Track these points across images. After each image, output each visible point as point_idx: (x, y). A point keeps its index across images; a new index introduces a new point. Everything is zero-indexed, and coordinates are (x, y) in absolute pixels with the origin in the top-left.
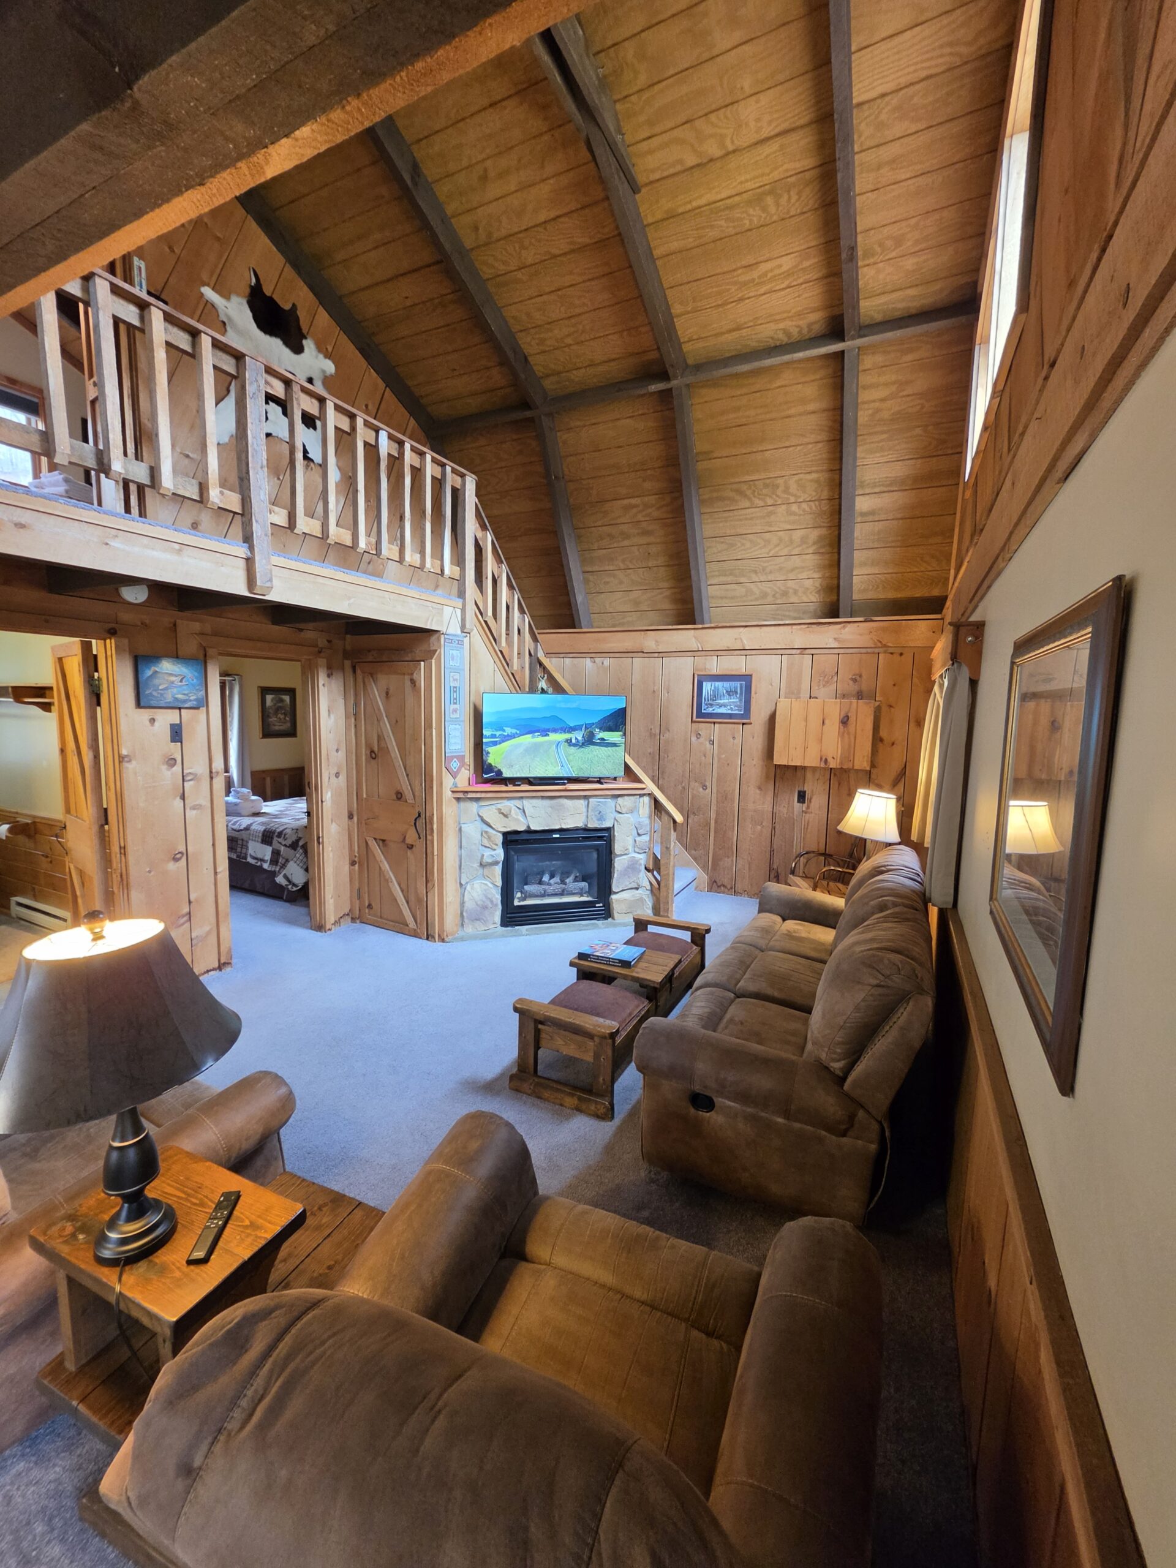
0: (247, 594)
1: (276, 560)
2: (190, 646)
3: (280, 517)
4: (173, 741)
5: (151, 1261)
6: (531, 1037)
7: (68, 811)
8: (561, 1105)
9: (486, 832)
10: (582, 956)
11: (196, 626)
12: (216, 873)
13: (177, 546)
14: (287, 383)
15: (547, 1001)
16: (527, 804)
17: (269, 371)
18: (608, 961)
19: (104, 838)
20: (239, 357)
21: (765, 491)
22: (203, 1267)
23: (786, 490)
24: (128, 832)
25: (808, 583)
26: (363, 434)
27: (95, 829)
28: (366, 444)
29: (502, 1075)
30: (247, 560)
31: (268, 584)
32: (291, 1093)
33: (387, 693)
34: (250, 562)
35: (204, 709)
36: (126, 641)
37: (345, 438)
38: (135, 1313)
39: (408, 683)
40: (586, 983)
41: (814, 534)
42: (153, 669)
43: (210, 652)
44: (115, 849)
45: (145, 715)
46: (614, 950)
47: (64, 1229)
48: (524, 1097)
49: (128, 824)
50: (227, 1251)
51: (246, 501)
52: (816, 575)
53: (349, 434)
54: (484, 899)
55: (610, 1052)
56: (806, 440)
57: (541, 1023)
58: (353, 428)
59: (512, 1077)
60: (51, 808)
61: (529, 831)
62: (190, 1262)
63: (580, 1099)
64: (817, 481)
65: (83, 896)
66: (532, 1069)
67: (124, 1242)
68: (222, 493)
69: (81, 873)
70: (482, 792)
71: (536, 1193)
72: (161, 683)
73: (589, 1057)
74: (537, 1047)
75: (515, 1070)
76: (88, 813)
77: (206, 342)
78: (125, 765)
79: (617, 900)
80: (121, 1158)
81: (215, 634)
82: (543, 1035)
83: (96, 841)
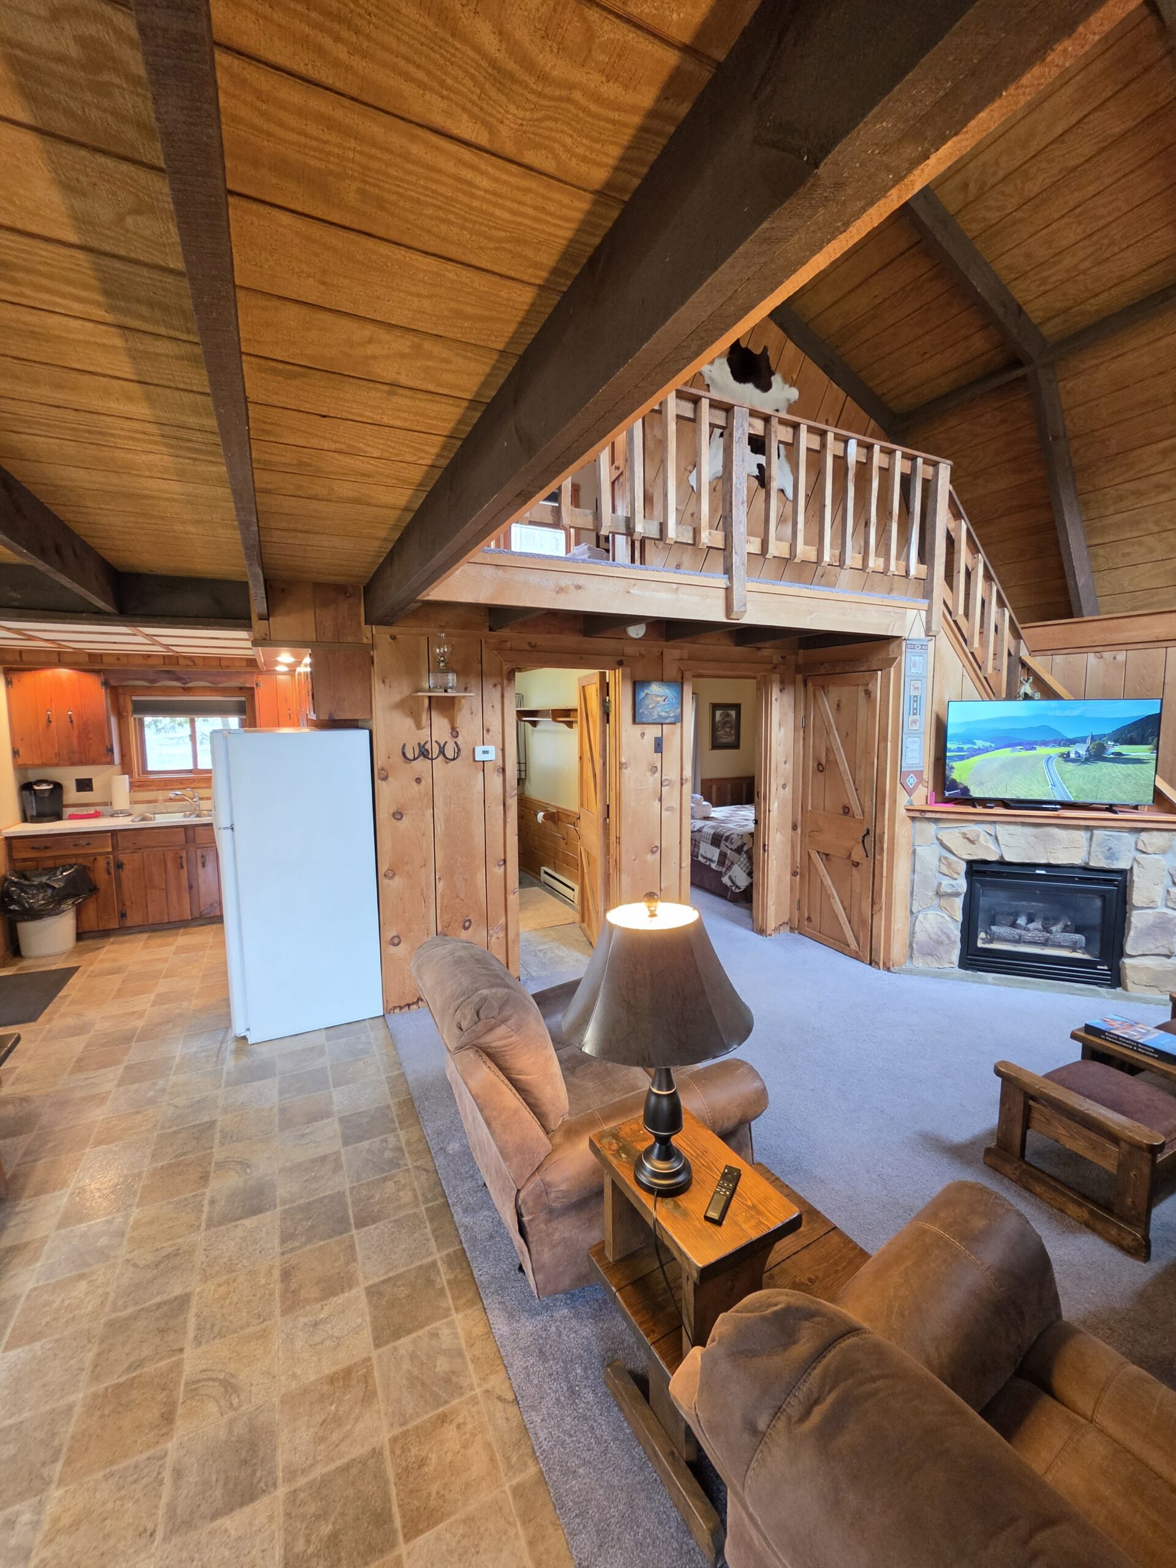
0: (725, 620)
1: (751, 586)
2: (671, 670)
3: (755, 547)
4: (656, 752)
5: (676, 1202)
6: (1018, 1110)
7: (582, 805)
8: (1062, 1211)
9: (946, 858)
10: (1089, 1029)
11: (677, 653)
12: (681, 867)
13: (675, 586)
14: (767, 419)
15: (1041, 1074)
16: (1001, 830)
17: (753, 413)
18: (1135, 1046)
19: (606, 828)
20: (728, 409)
22: (717, 1227)
24: (623, 825)
26: (833, 447)
27: (601, 820)
28: (835, 457)
29: (973, 1144)
30: (726, 589)
31: (743, 609)
32: (765, 1089)
33: (838, 706)
34: (728, 591)
35: (679, 724)
36: (628, 670)
37: (816, 456)
38: (667, 1242)
39: (862, 694)
40: (1097, 1067)
42: (646, 691)
43: (687, 674)
44: (613, 839)
45: (638, 729)
46: (1144, 1034)
47: (610, 1144)
48: (1006, 1180)
49: (623, 819)
50: (736, 1223)
51: (728, 538)
53: (818, 452)
54: (939, 933)
55: (1147, 1170)
57: (1033, 1098)
58: (823, 445)
59: (988, 1151)
60: (569, 802)
61: (1002, 863)
62: (707, 1219)
63: (1092, 1213)
65: (589, 873)
66: (1017, 1149)
67: (656, 1175)
68: (710, 534)
69: (588, 854)
70: (942, 812)
71: (1059, 1316)
72: (650, 703)
73: (1109, 1165)
74: (1026, 1125)
75: (993, 1144)
76: (596, 809)
77: (705, 404)
78: (624, 770)
79: (1133, 967)
80: (658, 1104)
81: (690, 659)
82: (1035, 1115)
83: (601, 831)
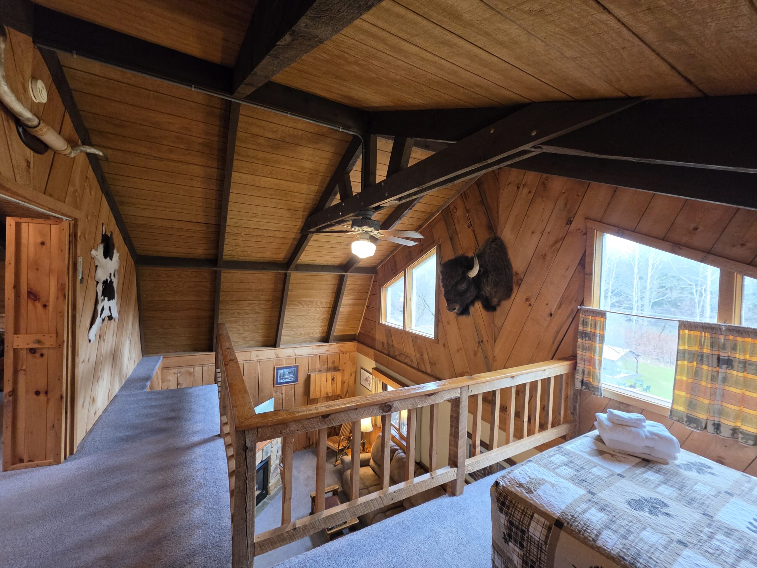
21: (309, 304)
23: (316, 304)
25: (317, 331)
41: (322, 317)
52: (321, 328)
56: (325, 291)
64: (327, 302)
79: (271, 485)
